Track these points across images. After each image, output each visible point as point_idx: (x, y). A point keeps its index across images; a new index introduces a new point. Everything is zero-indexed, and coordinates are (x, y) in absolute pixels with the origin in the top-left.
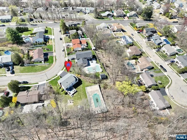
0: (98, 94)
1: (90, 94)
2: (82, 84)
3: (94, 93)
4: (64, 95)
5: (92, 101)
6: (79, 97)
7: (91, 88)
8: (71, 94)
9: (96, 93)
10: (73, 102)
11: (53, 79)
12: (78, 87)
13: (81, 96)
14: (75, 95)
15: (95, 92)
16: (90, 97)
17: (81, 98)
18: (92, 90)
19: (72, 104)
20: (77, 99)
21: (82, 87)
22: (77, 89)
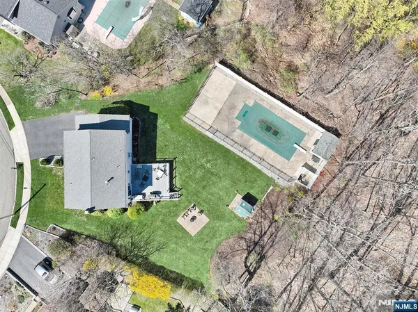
0: (251, 103)
1: (225, 127)
2: (156, 116)
3: (237, 113)
4: (144, 216)
5: (258, 147)
6: (199, 173)
7: (206, 102)
8: (166, 193)
9: (240, 106)
10: (198, 210)
11: (27, 195)
12: (160, 142)
13: (202, 166)
14: (177, 182)
15: (232, 107)
16: (236, 139)
17: (212, 174)
18: (216, 108)
19: (203, 219)
20: (204, 188)
21: (172, 128)
22: (162, 152)
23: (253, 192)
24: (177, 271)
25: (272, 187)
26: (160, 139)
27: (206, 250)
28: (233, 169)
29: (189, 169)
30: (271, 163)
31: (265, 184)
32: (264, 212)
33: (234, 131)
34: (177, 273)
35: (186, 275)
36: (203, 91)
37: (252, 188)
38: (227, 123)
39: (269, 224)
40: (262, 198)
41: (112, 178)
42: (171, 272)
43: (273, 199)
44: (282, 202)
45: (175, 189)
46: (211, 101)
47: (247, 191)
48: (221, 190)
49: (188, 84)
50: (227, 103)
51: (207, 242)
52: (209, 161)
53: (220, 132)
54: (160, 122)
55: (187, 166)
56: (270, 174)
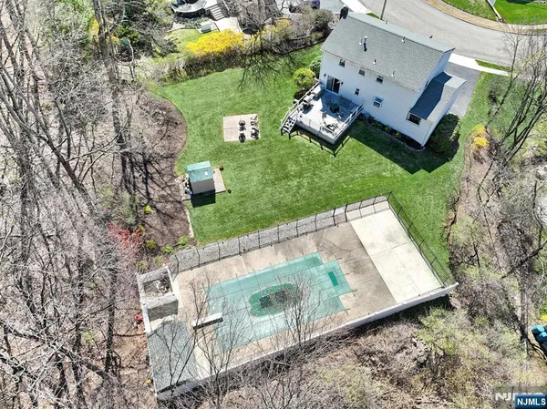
0: (345, 300)
1: (333, 237)
2: (411, 171)
6: (292, 168)
7: (390, 239)
8: (296, 115)
9: (351, 280)
13: (299, 175)
14: (301, 139)
15: (358, 268)
16: (302, 239)
17: (279, 179)
18: (373, 245)
19: (231, 136)
20: (269, 160)
21: (379, 176)
22: (354, 147)
23: (210, 207)
24: (203, 78)
25: (192, 234)
26: (374, 156)
27: (195, 118)
28: (262, 206)
29: (307, 160)
30: (227, 260)
31: (205, 230)
32: (172, 202)
33: (318, 245)
34: (200, 76)
35: (191, 82)
36: (411, 246)
37: (216, 211)
38: (337, 243)
39: (152, 197)
40: (191, 213)
41: (365, 50)
42: (208, 73)
43: (176, 226)
44: (162, 233)
45: (295, 133)
46: (389, 245)
47: (217, 202)
48: (249, 175)
49: (438, 236)
50: (370, 265)
51: (203, 124)
52: (299, 186)
53: (330, 226)
54: (399, 170)
55: (313, 161)
56: (212, 246)
